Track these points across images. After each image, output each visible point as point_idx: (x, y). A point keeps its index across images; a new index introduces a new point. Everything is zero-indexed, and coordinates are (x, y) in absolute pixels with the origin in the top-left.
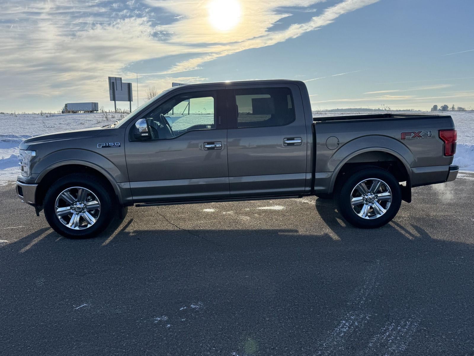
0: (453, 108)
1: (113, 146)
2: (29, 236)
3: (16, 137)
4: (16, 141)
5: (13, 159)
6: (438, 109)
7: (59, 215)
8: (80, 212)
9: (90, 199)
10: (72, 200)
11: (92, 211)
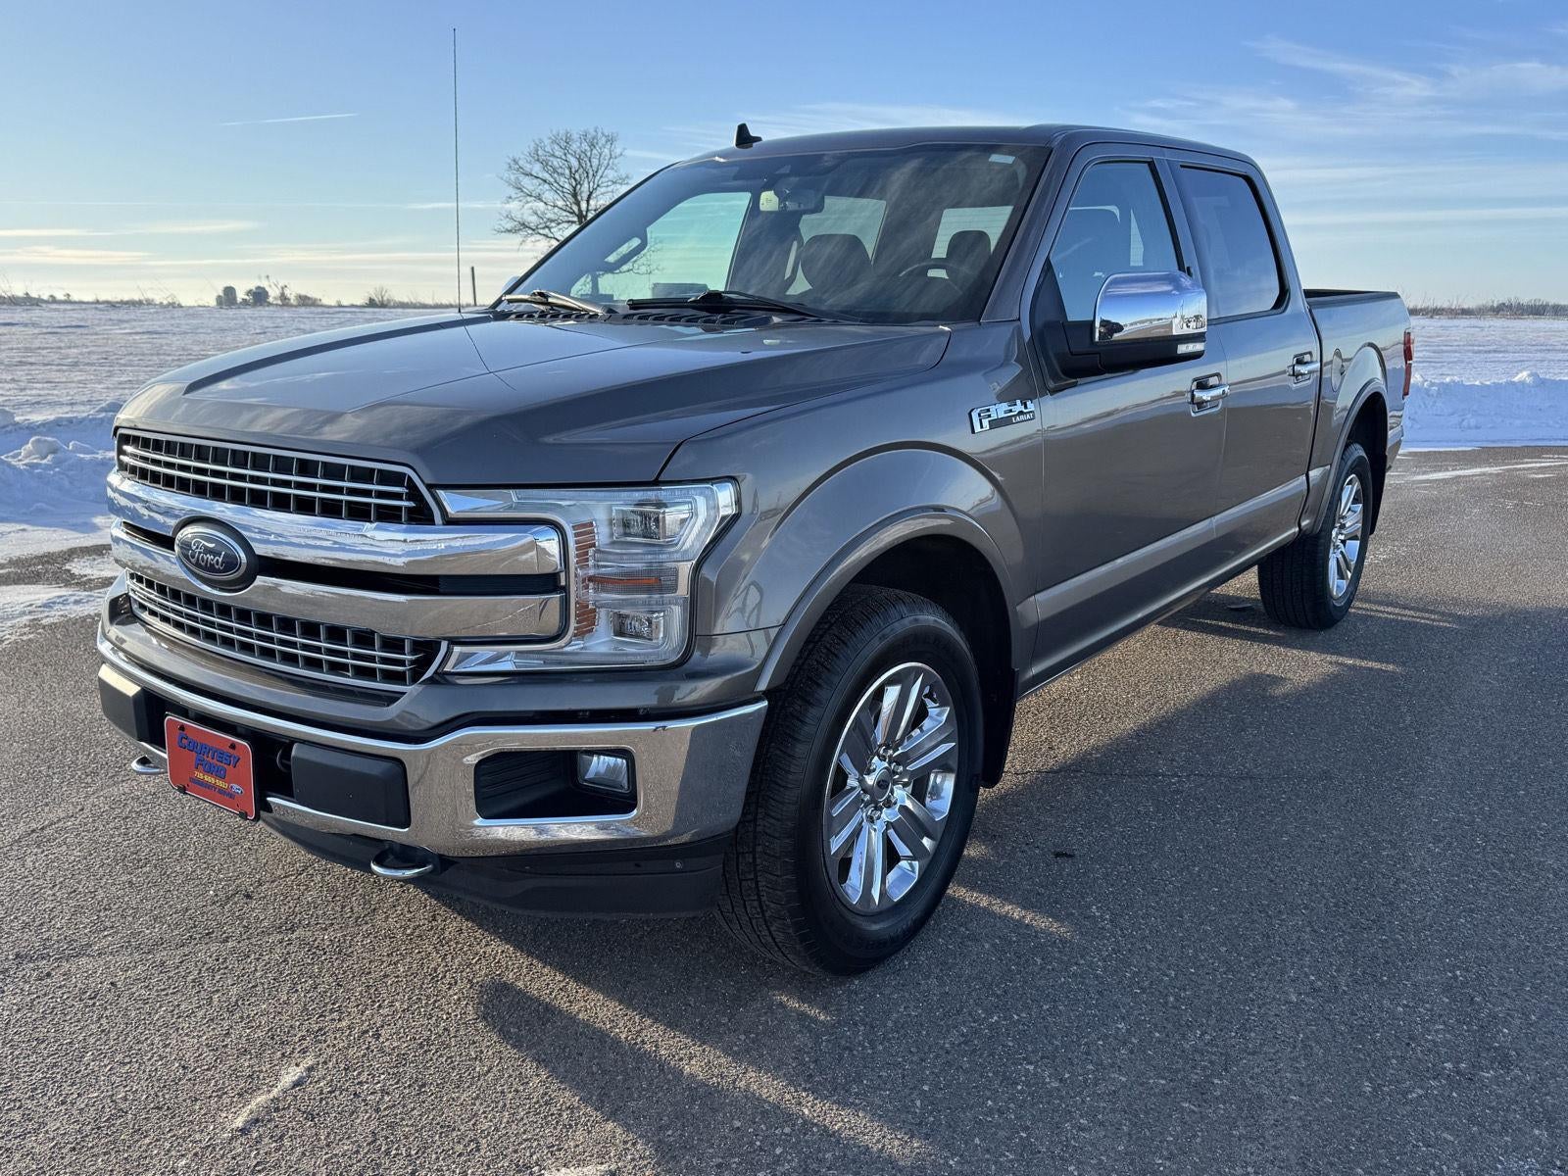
0: (283, 297)
6: (239, 300)
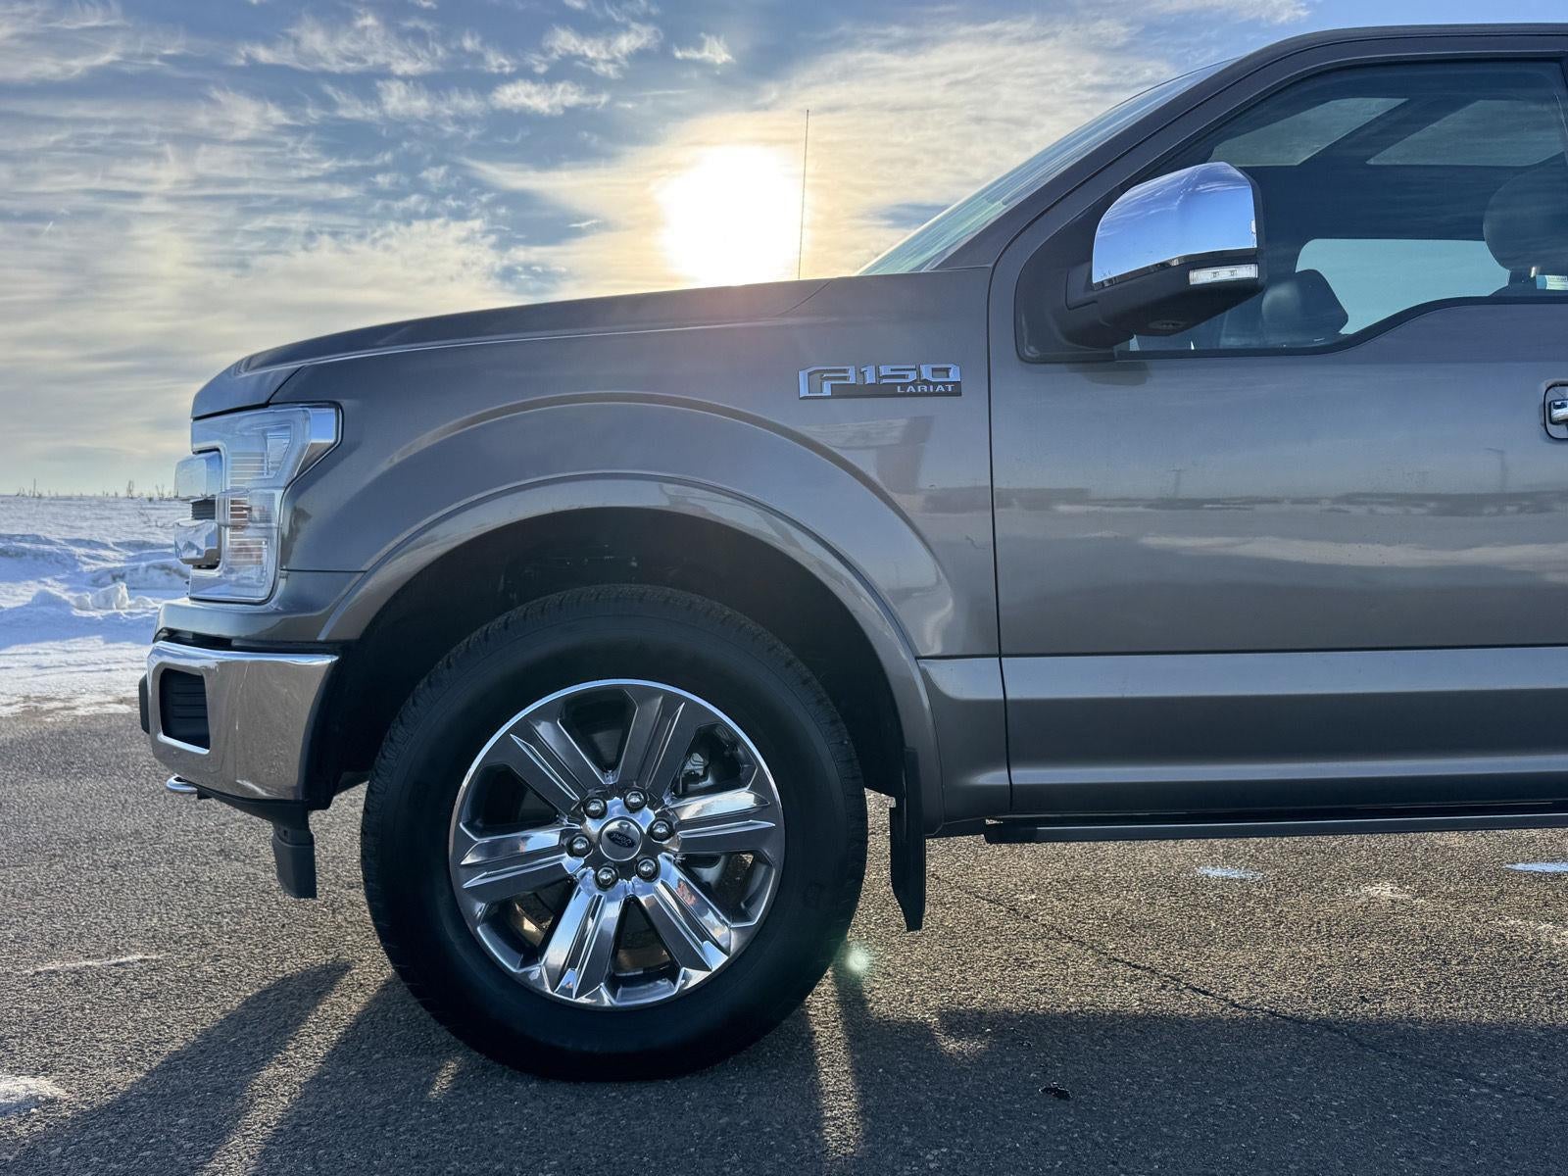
1: (911, 389)
2: (207, 1035)
3: (49, 542)
4: (50, 554)
5: (44, 609)
7: (477, 892)
8: (627, 870)
9: (696, 778)
10: (582, 782)
11: (710, 861)
